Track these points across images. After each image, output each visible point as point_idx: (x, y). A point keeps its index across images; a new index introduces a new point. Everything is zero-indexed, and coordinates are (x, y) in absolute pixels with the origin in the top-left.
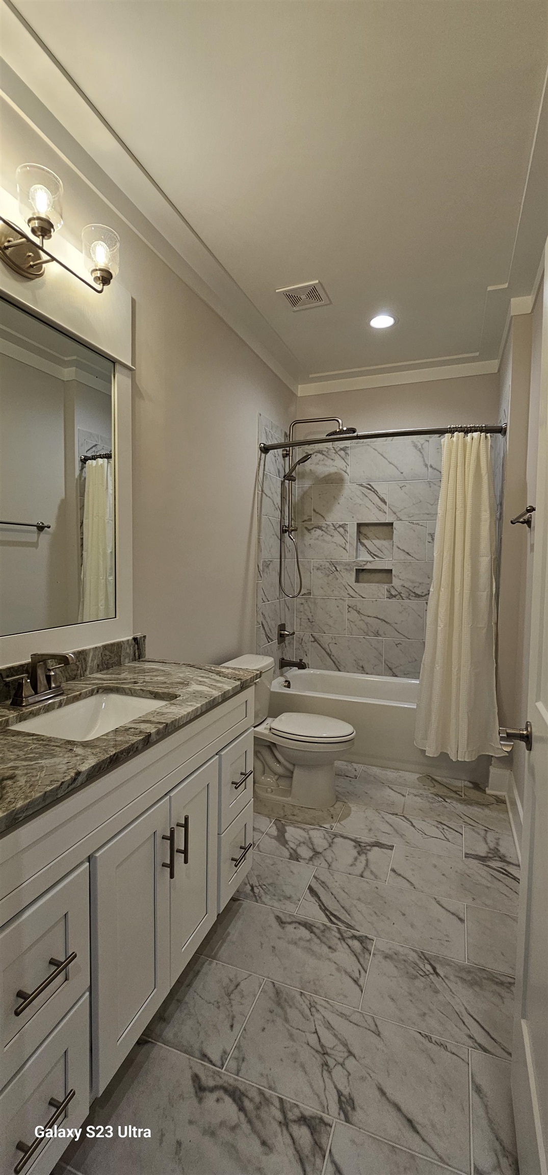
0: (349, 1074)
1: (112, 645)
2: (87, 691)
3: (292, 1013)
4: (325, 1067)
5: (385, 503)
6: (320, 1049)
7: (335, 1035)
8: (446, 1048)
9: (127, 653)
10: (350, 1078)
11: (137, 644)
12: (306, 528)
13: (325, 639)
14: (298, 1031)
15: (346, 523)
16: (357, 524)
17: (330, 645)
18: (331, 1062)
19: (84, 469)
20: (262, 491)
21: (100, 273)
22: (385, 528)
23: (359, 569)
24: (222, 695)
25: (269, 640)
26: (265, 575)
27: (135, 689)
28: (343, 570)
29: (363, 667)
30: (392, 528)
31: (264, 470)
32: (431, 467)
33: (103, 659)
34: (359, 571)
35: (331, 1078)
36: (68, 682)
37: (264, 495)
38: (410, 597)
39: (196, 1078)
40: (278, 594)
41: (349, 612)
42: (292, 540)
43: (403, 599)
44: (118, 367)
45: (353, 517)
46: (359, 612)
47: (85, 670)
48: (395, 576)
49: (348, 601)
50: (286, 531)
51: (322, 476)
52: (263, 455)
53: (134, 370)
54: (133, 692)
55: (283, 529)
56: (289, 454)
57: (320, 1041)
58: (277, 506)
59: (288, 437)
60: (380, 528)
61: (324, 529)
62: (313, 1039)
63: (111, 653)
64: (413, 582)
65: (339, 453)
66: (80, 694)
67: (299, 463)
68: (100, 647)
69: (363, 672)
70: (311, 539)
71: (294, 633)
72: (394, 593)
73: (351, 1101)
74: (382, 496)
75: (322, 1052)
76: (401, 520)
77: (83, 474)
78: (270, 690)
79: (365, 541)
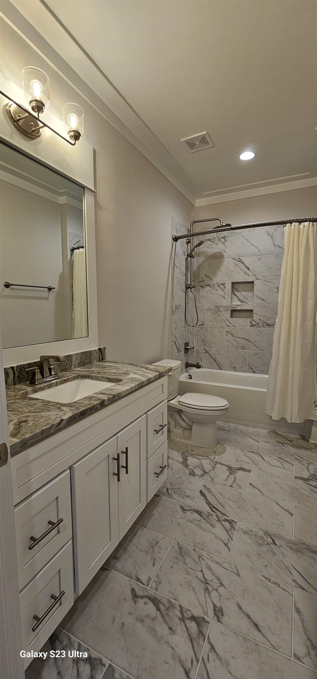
0: (221, 596)
1: (87, 352)
2: (72, 377)
3: (188, 560)
4: (207, 591)
5: (249, 269)
6: (204, 581)
7: (213, 574)
8: (279, 586)
9: (95, 357)
10: (221, 597)
11: (101, 352)
12: (201, 286)
13: (213, 351)
14: (191, 570)
15: (225, 282)
16: (232, 282)
17: (216, 355)
18: (210, 588)
19: (73, 255)
20: (174, 264)
21: (73, 133)
22: (249, 285)
23: (233, 310)
24: (147, 380)
25: (179, 352)
26: (176, 313)
27: (98, 377)
28: (223, 311)
29: (235, 368)
30: (253, 285)
31: (175, 251)
32: (278, 246)
33: (81, 360)
34: (233, 311)
35: (210, 597)
36: (62, 372)
37: (175, 267)
38: (264, 326)
39: (133, 590)
40: (184, 324)
41: (226, 335)
42: (193, 293)
43: (260, 327)
44: (86, 190)
45: (229, 279)
46: (232, 335)
47: (71, 366)
48: (255, 313)
49: (227, 329)
50: (189, 288)
51: (211, 254)
52: (175, 242)
53: (96, 192)
54: (97, 378)
55: (187, 287)
56: (190, 242)
57: (204, 576)
58: (183, 273)
59: (190, 232)
60: (246, 285)
61: (211, 286)
62: (200, 575)
63: (86, 356)
64: (266, 317)
65: (221, 240)
66: (68, 379)
67: (196, 246)
68: (79, 353)
69: (235, 370)
70: (203, 292)
71: (194, 348)
72: (254, 323)
73: (221, 610)
74: (247, 265)
75: (205, 582)
76: (258, 279)
77: (72, 258)
78: (179, 380)
79: (236, 293)
